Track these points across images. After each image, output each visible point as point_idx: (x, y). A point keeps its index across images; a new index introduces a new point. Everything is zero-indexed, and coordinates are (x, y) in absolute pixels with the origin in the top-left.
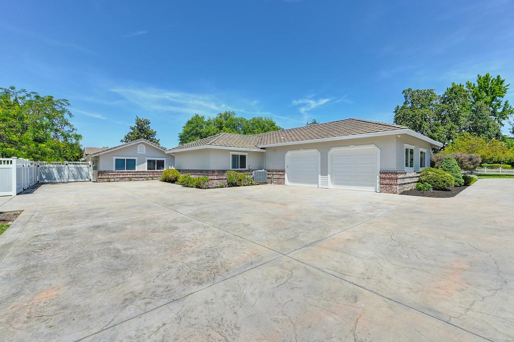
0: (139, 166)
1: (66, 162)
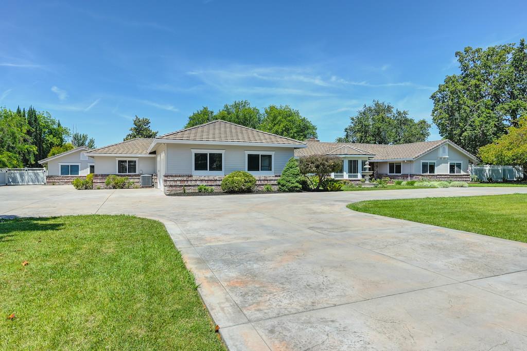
0: (82, 171)
1: (26, 168)
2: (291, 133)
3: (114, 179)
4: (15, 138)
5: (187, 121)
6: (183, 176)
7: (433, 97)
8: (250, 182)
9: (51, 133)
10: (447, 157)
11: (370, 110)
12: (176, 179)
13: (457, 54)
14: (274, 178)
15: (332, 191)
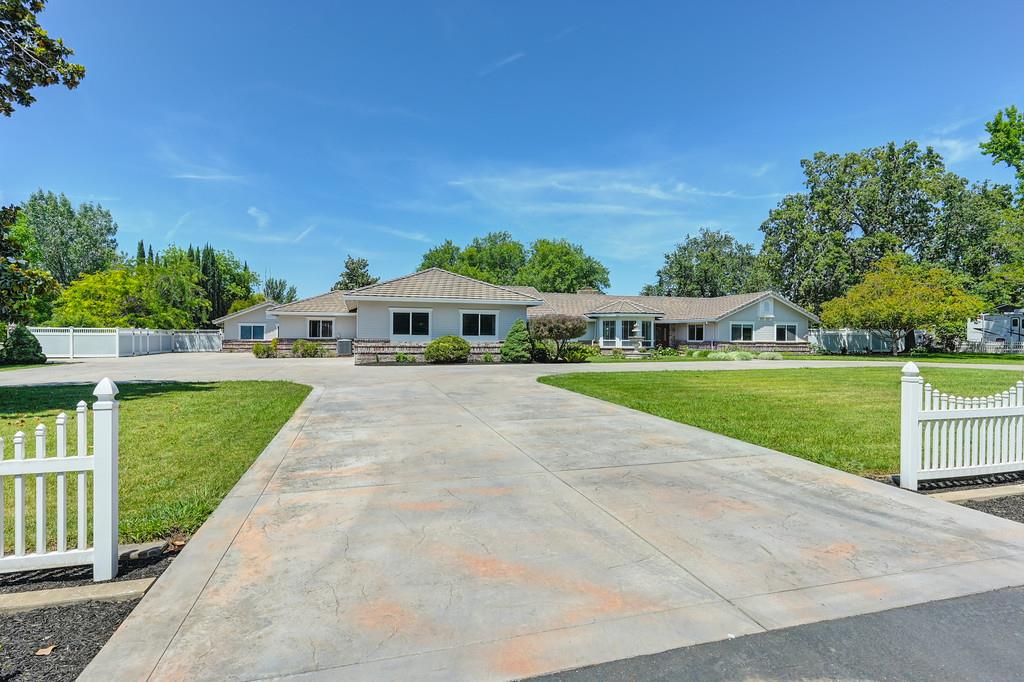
0: (268, 334)
1: (197, 330)
2: (568, 279)
3: (302, 345)
4: (183, 290)
5: (420, 261)
6: (378, 342)
7: (763, 228)
8: (462, 349)
9: (233, 279)
10: (772, 316)
11: (695, 241)
12: (369, 345)
13: (803, 163)
14: (497, 345)
15: (571, 362)
